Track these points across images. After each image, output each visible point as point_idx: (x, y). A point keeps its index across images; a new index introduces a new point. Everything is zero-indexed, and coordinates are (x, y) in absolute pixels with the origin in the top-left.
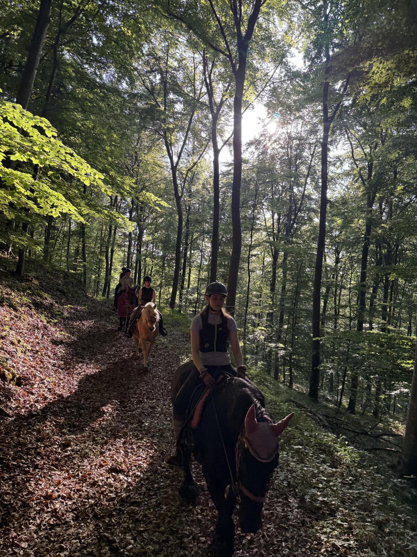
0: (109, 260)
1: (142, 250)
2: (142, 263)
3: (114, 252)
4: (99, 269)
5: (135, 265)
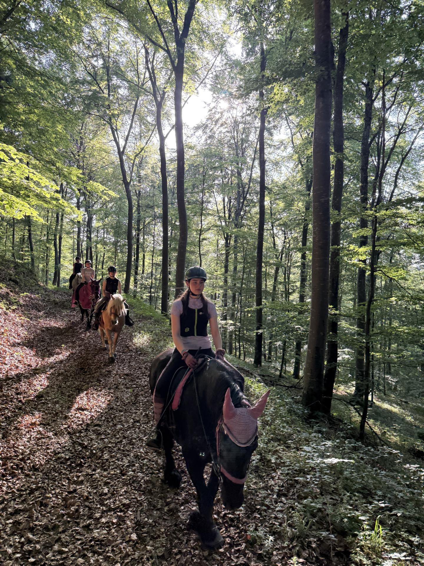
0: (58, 248)
1: (92, 236)
2: (93, 250)
3: (62, 240)
4: (47, 257)
5: (85, 252)
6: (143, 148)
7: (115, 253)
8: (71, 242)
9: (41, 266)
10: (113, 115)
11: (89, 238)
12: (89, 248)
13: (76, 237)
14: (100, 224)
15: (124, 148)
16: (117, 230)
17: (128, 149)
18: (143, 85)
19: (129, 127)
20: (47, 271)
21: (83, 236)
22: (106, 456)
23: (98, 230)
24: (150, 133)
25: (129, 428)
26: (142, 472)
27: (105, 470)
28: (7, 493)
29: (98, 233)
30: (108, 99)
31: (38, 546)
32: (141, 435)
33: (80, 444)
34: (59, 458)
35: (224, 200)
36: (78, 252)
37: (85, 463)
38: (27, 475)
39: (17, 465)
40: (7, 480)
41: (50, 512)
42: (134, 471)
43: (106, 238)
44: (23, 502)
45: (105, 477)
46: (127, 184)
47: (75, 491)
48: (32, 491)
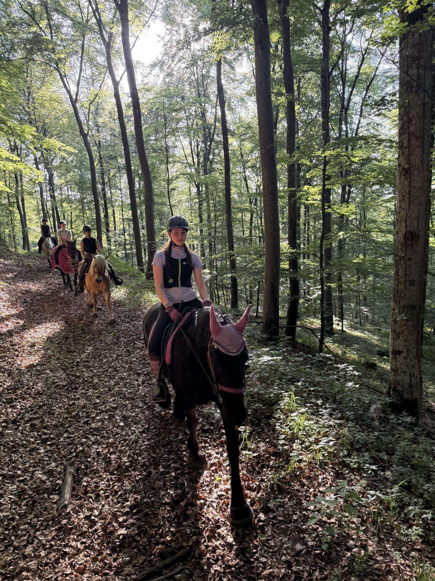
0: (22, 211)
1: (56, 194)
2: (58, 209)
3: (25, 201)
4: (12, 221)
5: (51, 212)
6: (97, 94)
7: (83, 210)
8: (34, 202)
9: (7, 231)
10: (60, 59)
11: (53, 197)
12: (54, 208)
13: (39, 197)
14: (63, 181)
15: (77, 94)
16: (80, 185)
17: (81, 96)
18: (87, 21)
19: (79, 69)
20: (14, 236)
21: (47, 195)
22: (96, 381)
23: (61, 188)
24: (103, 75)
25: (113, 360)
26: (126, 388)
27: (96, 390)
28: (21, 409)
29: (61, 191)
30: (51, 42)
31: (52, 436)
32: (123, 365)
33: (73, 375)
34: (58, 386)
35: (191, 144)
36: (44, 213)
37: (79, 387)
38: (34, 398)
39: (25, 392)
40: (19, 402)
41: (57, 417)
42: (120, 388)
43: (71, 195)
44: (35, 413)
45: (96, 393)
46: (84, 136)
47: (74, 404)
48: (40, 407)
